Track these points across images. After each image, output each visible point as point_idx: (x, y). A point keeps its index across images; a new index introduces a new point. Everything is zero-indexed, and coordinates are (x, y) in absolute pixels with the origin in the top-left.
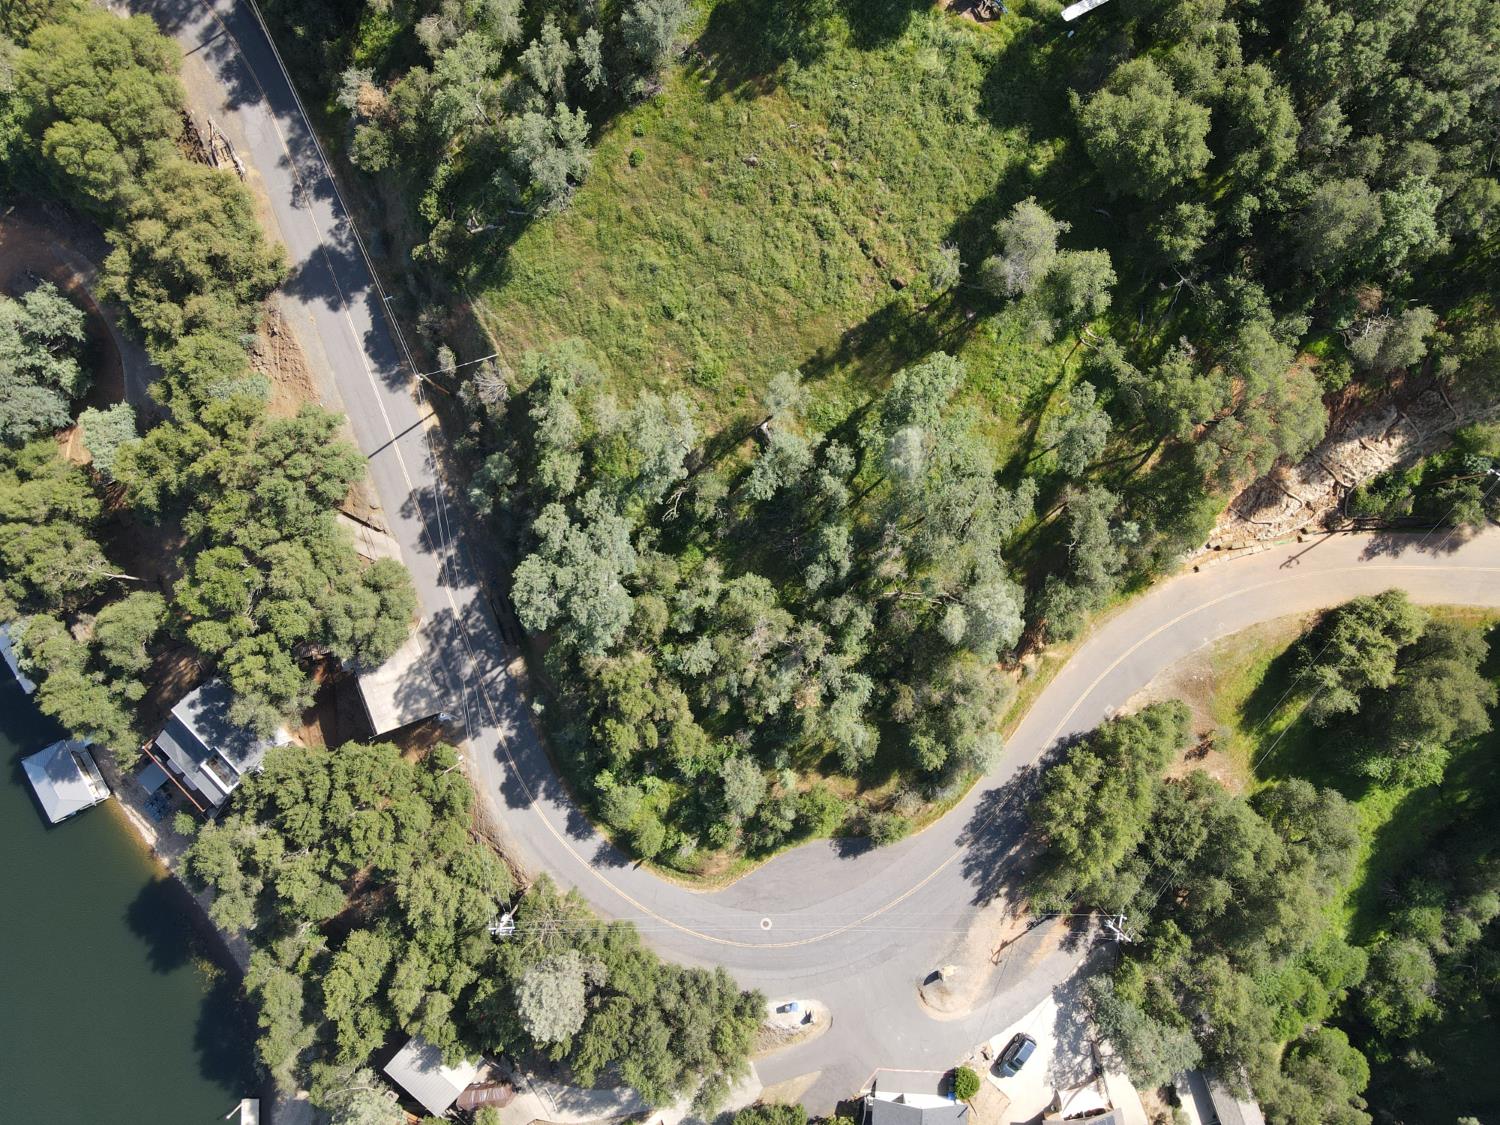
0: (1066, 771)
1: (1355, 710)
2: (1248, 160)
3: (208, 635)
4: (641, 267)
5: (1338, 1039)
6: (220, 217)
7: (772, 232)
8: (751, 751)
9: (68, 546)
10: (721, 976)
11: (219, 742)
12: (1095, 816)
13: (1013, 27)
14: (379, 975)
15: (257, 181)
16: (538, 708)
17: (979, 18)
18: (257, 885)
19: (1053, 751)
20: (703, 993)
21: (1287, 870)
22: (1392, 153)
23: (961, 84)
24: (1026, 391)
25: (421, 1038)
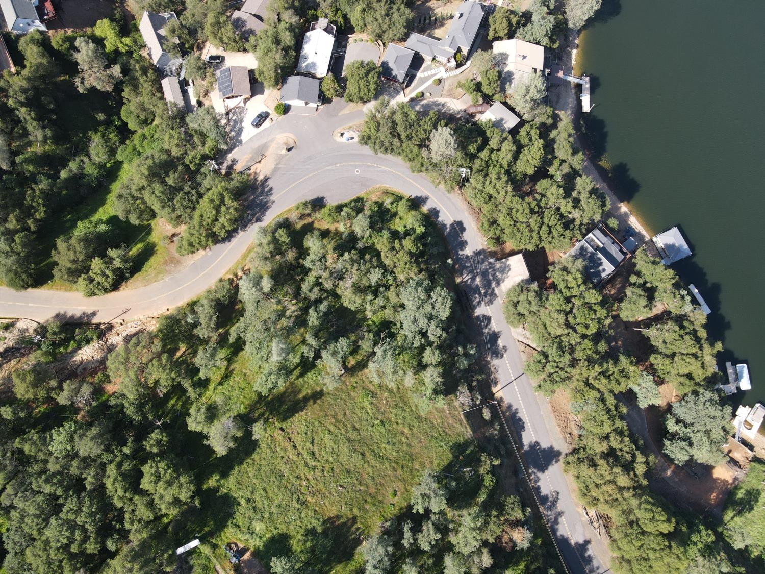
0: (228, 227)
1: (109, 249)
2: (126, 466)
3: (593, 297)
4: (394, 445)
5: (132, 126)
6: (592, 486)
7: (335, 455)
8: (358, 239)
9: (665, 342)
10: (376, 152)
11: (592, 254)
12: (217, 209)
13: (222, 540)
14: (521, 156)
15: (577, 505)
16: (449, 261)
17: (236, 544)
18: (574, 194)
19: (233, 237)
20: (382, 145)
21: (143, 187)
22: (66, 467)
23: (247, 515)
24: (231, 383)
25: (503, 131)
